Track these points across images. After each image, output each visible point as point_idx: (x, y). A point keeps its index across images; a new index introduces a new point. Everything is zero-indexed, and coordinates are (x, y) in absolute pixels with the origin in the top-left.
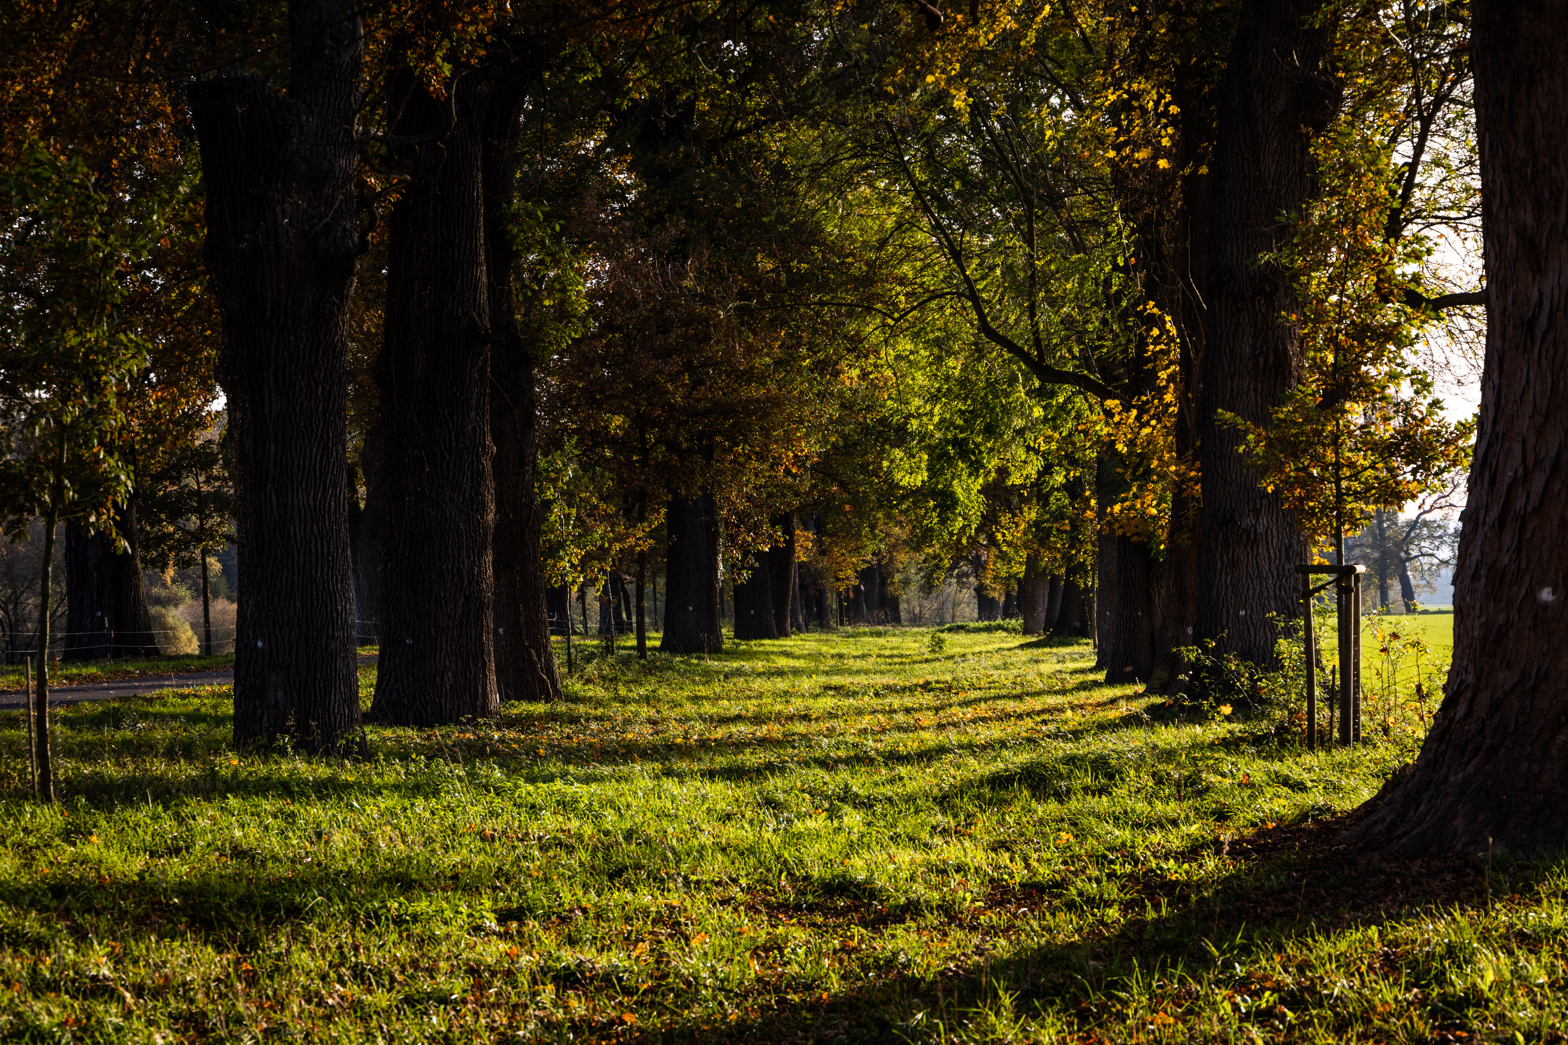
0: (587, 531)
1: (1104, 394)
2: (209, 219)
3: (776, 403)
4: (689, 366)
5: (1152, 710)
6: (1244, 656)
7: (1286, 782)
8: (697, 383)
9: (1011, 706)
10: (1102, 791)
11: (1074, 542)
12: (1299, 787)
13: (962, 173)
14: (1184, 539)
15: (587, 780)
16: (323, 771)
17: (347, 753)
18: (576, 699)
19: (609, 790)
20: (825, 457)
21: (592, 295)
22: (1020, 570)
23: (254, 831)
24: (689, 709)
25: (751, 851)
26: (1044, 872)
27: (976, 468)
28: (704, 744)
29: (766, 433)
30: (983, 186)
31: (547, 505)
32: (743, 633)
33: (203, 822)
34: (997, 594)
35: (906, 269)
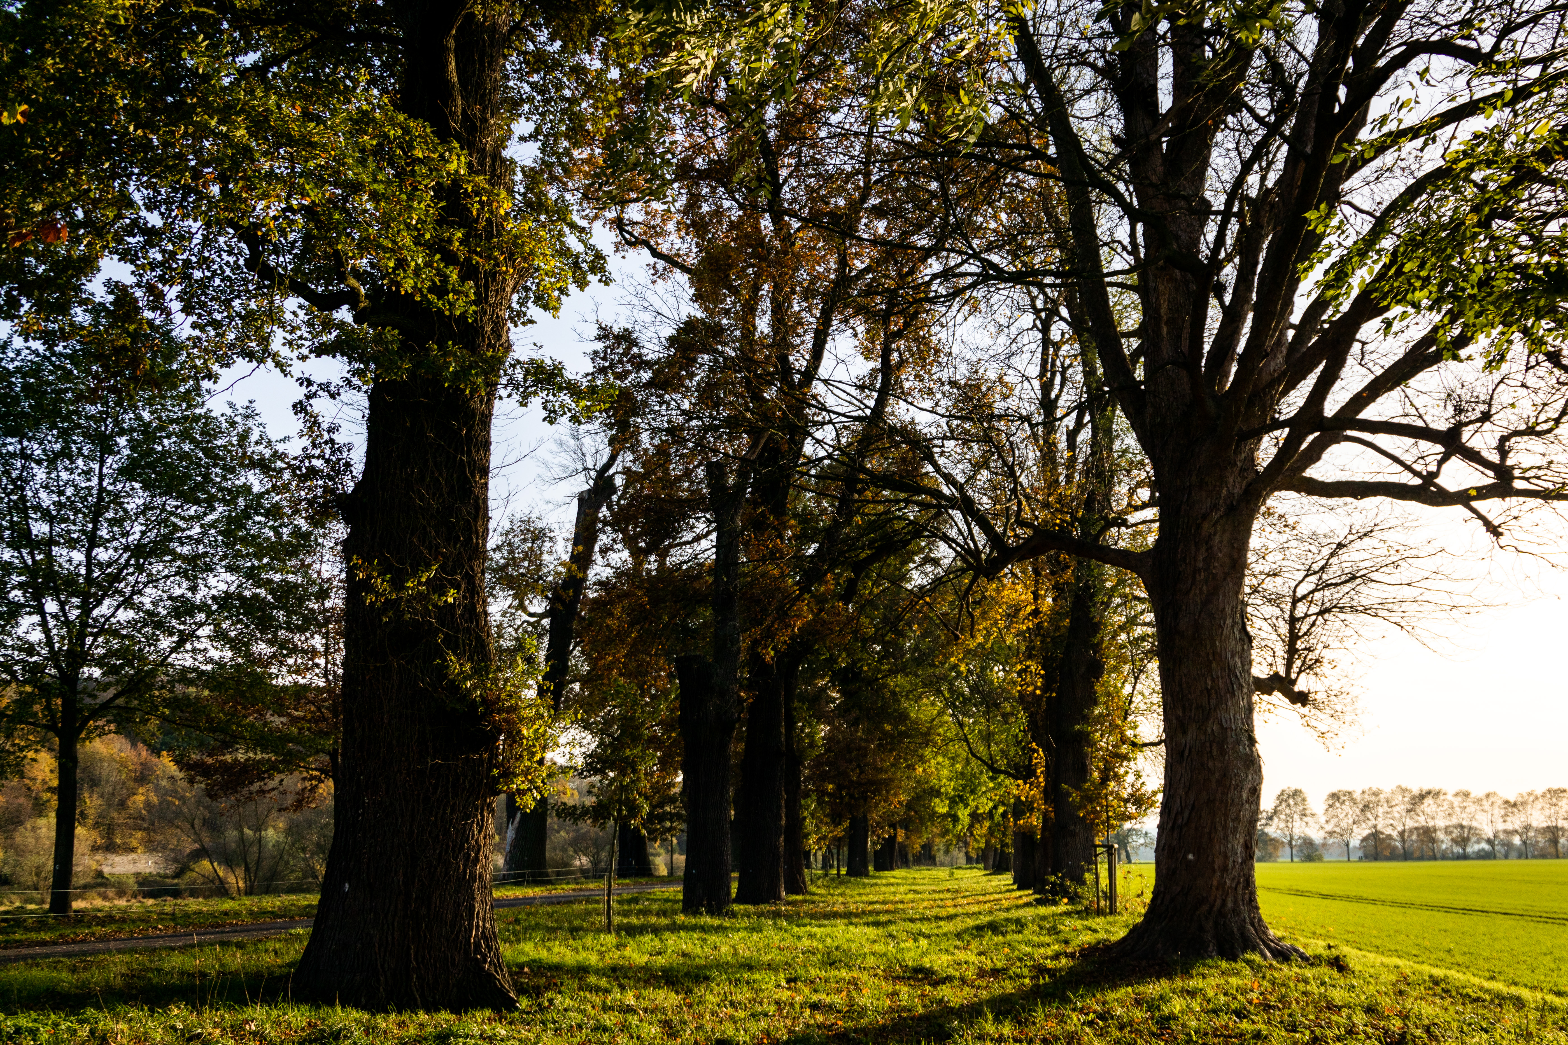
0: (819, 828)
1: (1016, 778)
2: (681, 708)
3: (891, 780)
4: (859, 766)
5: (1036, 900)
6: (1072, 880)
7: (1090, 929)
8: (862, 772)
9: (981, 898)
10: (1019, 932)
11: (1004, 834)
12: (1095, 931)
13: (963, 695)
14: (1047, 834)
15: (820, 926)
16: (716, 922)
17: (726, 915)
18: (814, 894)
19: (828, 930)
20: (909, 802)
21: (823, 738)
22: (983, 845)
23: (690, 945)
24: (858, 898)
25: (885, 955)
26: (999, 965)
27: (966, 805)
28: (864, 912)
29: (888, 792)
30: (970, 700)
31: (804, 818)
32: (877, 869)
33: (670, 942)
34: (973, 855)
35: (941, 730)
